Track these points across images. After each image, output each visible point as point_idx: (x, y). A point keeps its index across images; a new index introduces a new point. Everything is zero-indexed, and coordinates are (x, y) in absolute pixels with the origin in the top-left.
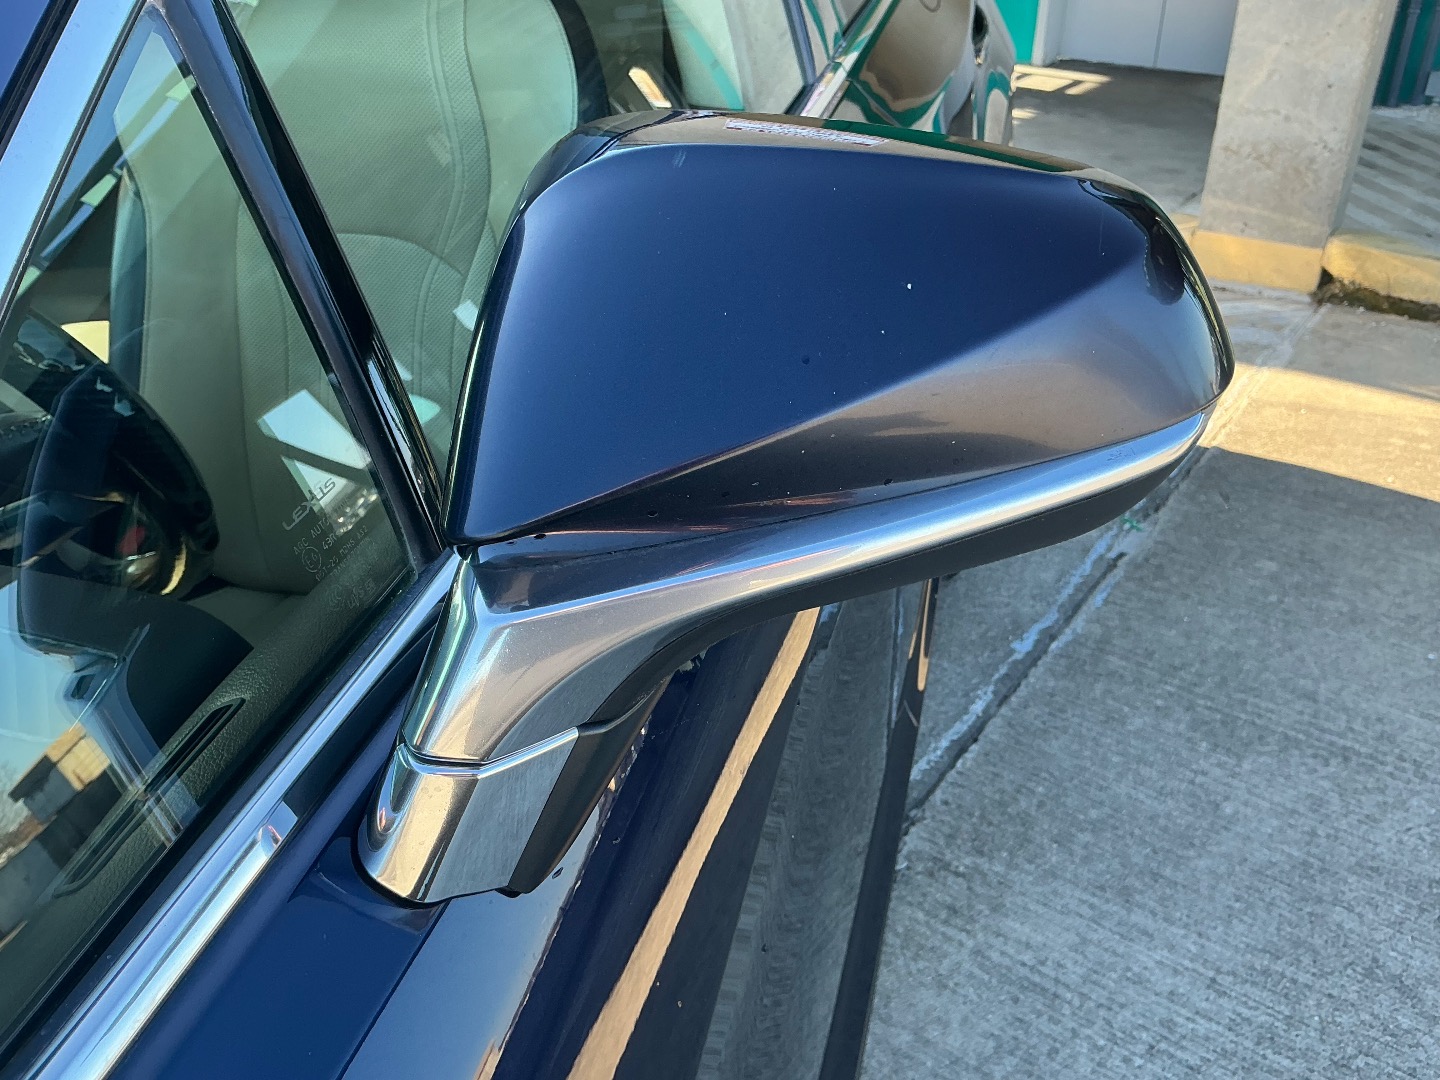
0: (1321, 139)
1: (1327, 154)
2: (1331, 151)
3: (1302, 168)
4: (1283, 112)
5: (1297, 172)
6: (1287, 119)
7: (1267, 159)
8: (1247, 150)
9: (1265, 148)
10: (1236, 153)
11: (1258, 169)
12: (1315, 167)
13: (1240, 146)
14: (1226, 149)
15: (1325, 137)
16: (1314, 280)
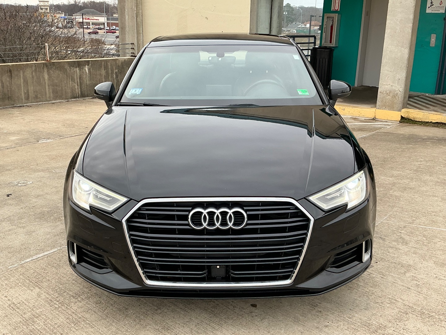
0: (398, 90)
1: (400, 93)
2: (401, 92)
3: (395, 95)
4: (391, 85)
5: (394, 96)
6: (392, 86)
7: (389, 94)
8: (385, 92)
9: (388, 92)
10: (383, 93)
11: (387, 96)
12: (398, 95)
13: (383, 92)
14: (381, 92)
15: (399, 89)
16: (399, 119)
